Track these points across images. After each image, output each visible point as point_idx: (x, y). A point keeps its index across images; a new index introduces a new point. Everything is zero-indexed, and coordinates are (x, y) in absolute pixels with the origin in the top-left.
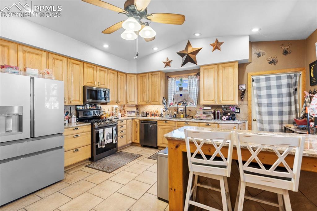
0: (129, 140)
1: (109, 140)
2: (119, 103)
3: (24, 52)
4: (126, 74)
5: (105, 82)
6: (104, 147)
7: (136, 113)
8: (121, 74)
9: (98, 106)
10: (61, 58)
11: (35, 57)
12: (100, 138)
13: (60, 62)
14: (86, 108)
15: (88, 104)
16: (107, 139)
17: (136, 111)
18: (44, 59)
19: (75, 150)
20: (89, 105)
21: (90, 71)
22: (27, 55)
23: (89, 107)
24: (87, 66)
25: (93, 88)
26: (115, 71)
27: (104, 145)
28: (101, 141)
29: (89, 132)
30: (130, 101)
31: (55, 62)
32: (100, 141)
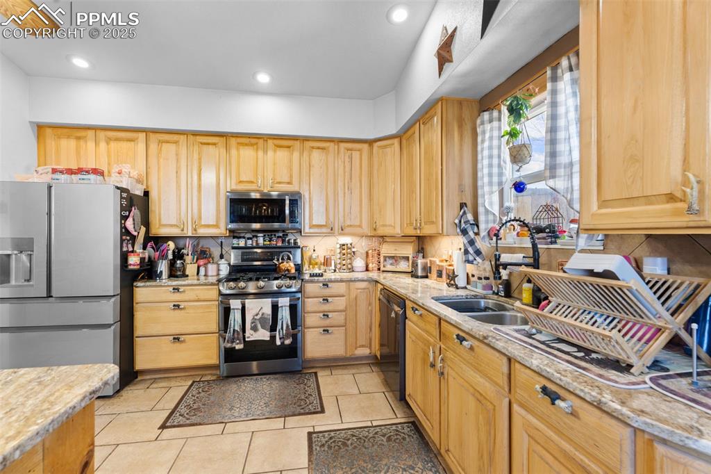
0: (363, 346)
1: (259, 333)
2: (342, 230)
3: (108, 140)
4: (371, 142)
5: (291, 176)
6: (239, 346)
7: (411, 261)
8: (349, 145)
9: (289, 241)
10: (175, 137)
11: (125, 145)
12: (232, 322)
13: (172, 147)
14: (254, 244)
15: (262, 235)
16: (255, 329)
17: (411, 257)
18: (141, 146)
19: (172, 337)
20: (265, 236)
21: (247, 154)
22: (113, 145)
23: (264, 241)
24: (238, 143)
25: (250, 195)
26: (331, 140)
27: (240, 343)
28: (234, 330)
29: (213, 303)
30: (381, 224)
31: (163, 148)
32: (232, 329)
